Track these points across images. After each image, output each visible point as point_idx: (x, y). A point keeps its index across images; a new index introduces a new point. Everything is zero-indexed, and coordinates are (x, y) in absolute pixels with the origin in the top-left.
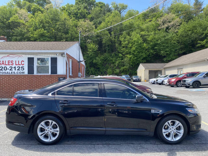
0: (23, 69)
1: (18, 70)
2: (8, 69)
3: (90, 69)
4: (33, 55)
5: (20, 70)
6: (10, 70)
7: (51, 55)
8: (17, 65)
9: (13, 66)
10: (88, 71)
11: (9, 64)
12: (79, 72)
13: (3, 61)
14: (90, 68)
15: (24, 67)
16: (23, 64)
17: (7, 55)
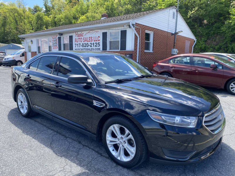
0: (99, 45)
1: (96, 46)
2: (89, 45)
3: (230, 46)
4: (106, 29)
5: (97, 46)
6: (91, 46)
7: (121, 28)
8: (95, 41)
9: (92, 43)
10: (227, 47)
11: (90, 40)
12: (174, 48)
13: (86, 38)
14: (231, 44)
15: (99, 43)
16: (99, 40)
17: (88, 31)
